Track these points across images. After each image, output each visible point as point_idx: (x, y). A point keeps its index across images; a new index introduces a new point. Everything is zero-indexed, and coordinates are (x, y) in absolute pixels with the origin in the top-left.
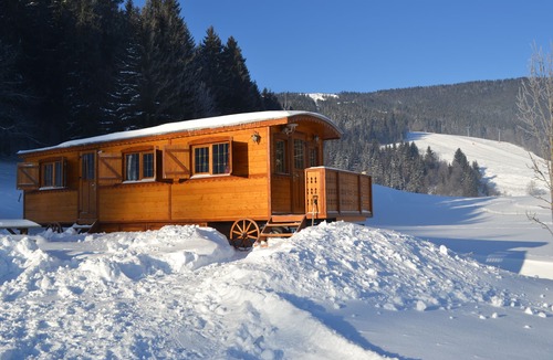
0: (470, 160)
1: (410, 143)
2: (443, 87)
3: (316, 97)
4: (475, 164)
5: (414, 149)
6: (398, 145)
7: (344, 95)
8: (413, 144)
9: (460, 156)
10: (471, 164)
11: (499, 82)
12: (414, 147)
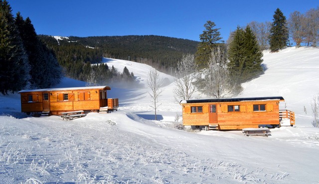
0: (130, 71)
1: (105, 64)
2: (118, 37)
3: (57, 38)
4: (132, 74)
5: (106, 67)
6: (99, 64)
7: (71, 38)
8: (106, 64)
9: (126, 70)
10: (130, 73)
11: (142, 36)
12: (106, 65)
